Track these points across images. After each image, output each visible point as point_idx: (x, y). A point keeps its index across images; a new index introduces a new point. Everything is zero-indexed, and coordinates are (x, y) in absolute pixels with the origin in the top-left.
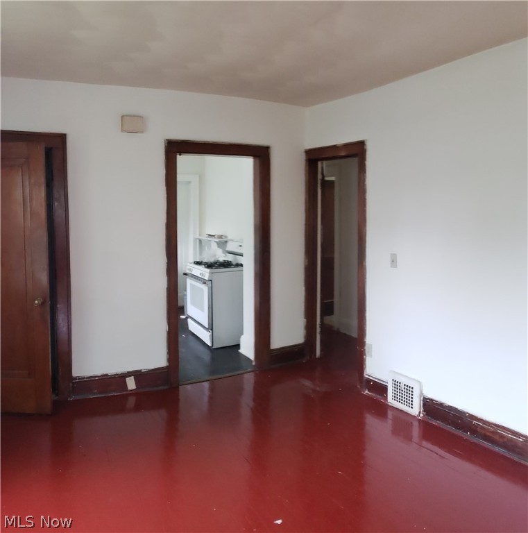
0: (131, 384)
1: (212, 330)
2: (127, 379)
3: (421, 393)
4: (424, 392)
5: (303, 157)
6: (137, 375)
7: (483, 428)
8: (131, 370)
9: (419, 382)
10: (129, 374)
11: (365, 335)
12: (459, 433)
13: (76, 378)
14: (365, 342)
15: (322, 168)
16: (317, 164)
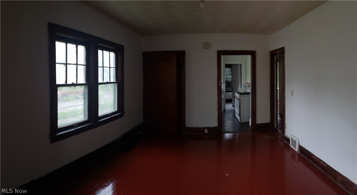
0: (206, 131)
1: (240, 116)
2: (205, 130)
3: (299, 144)
4: (300, 143)
5: (269, 54)
6: (208, 128)
7: (315, 159)
8: (206, 127)
9: (298, 139)
10: (205, 128)
11: (285, 120)
12: (309, 160)
13: (186, 127)
14: (285, 123)
15: (276, 58)
16: (274, 57)
